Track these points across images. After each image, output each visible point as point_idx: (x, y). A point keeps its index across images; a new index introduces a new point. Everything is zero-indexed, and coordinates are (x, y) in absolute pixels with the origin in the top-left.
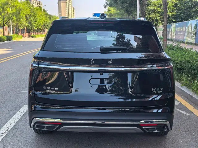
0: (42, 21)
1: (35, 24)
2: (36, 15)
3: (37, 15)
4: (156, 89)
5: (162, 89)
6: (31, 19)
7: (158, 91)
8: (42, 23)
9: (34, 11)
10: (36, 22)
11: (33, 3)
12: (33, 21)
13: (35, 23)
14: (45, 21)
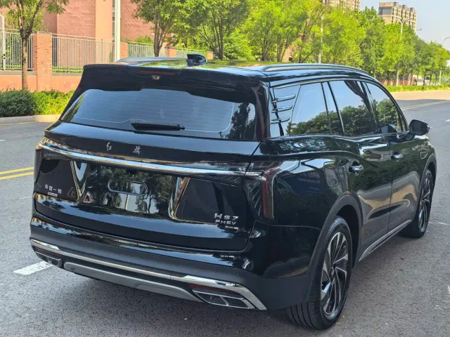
0: (397, 55)
1: (378, 62)
2: (383, 41)
3: (387, 41)
4: (223, 217)
5: (237, 217)
6: (372, 51)
7: (226, 220)
8: (397, 59)
9: (381, 32)
10: (381, 56)
11: (395, 12)
12: (374, 54)
13: (379, 58)
14: (405, 54)
